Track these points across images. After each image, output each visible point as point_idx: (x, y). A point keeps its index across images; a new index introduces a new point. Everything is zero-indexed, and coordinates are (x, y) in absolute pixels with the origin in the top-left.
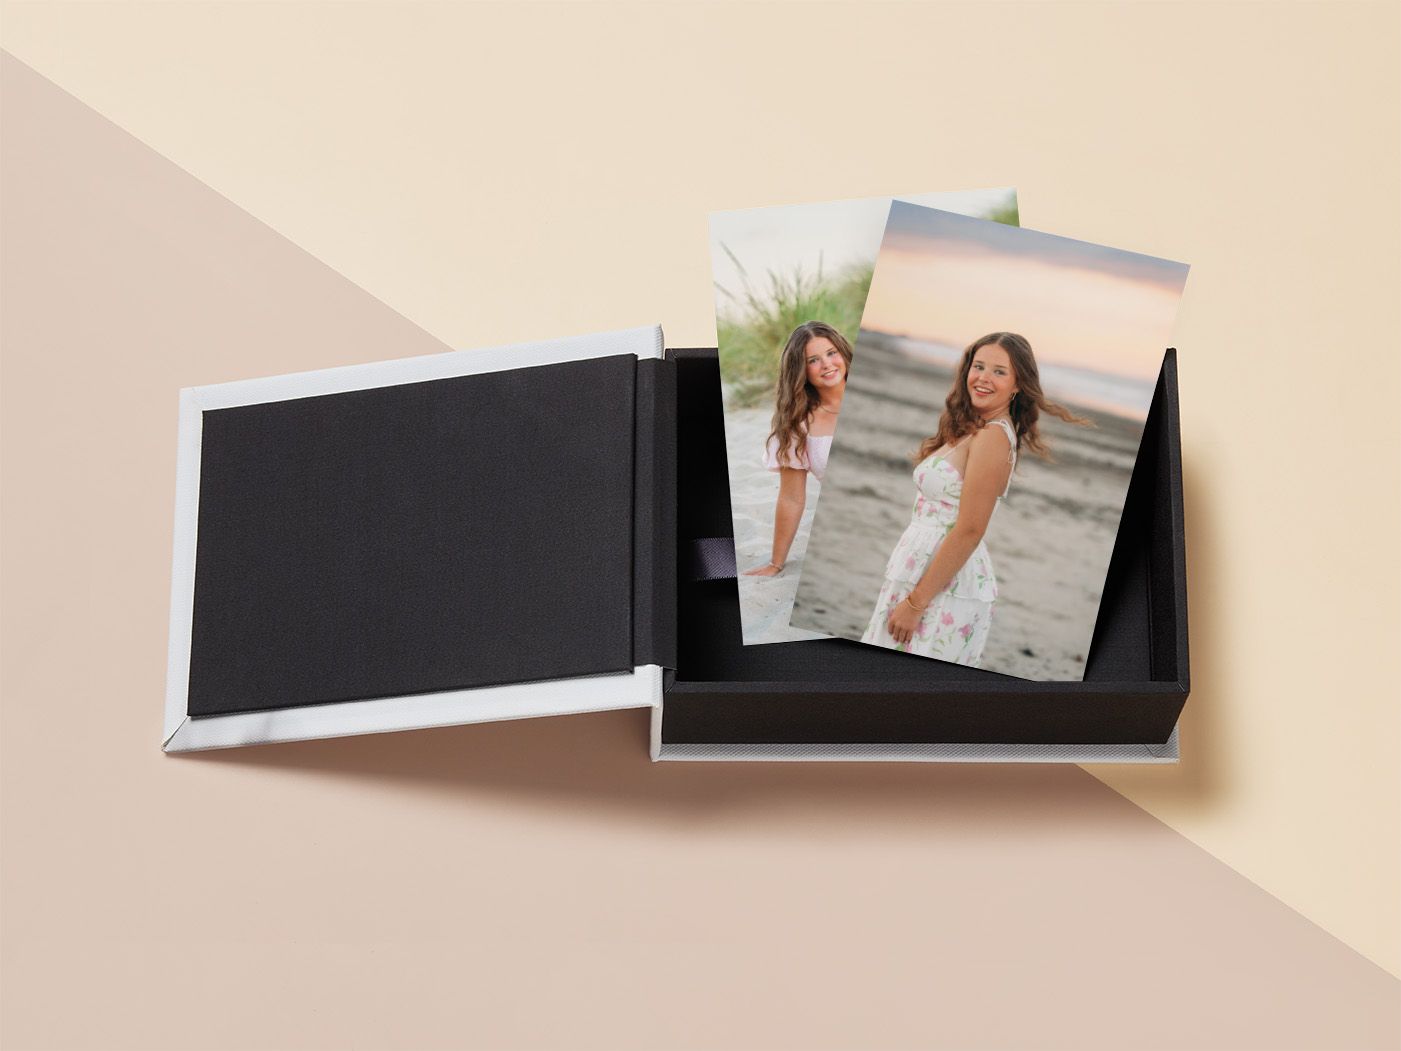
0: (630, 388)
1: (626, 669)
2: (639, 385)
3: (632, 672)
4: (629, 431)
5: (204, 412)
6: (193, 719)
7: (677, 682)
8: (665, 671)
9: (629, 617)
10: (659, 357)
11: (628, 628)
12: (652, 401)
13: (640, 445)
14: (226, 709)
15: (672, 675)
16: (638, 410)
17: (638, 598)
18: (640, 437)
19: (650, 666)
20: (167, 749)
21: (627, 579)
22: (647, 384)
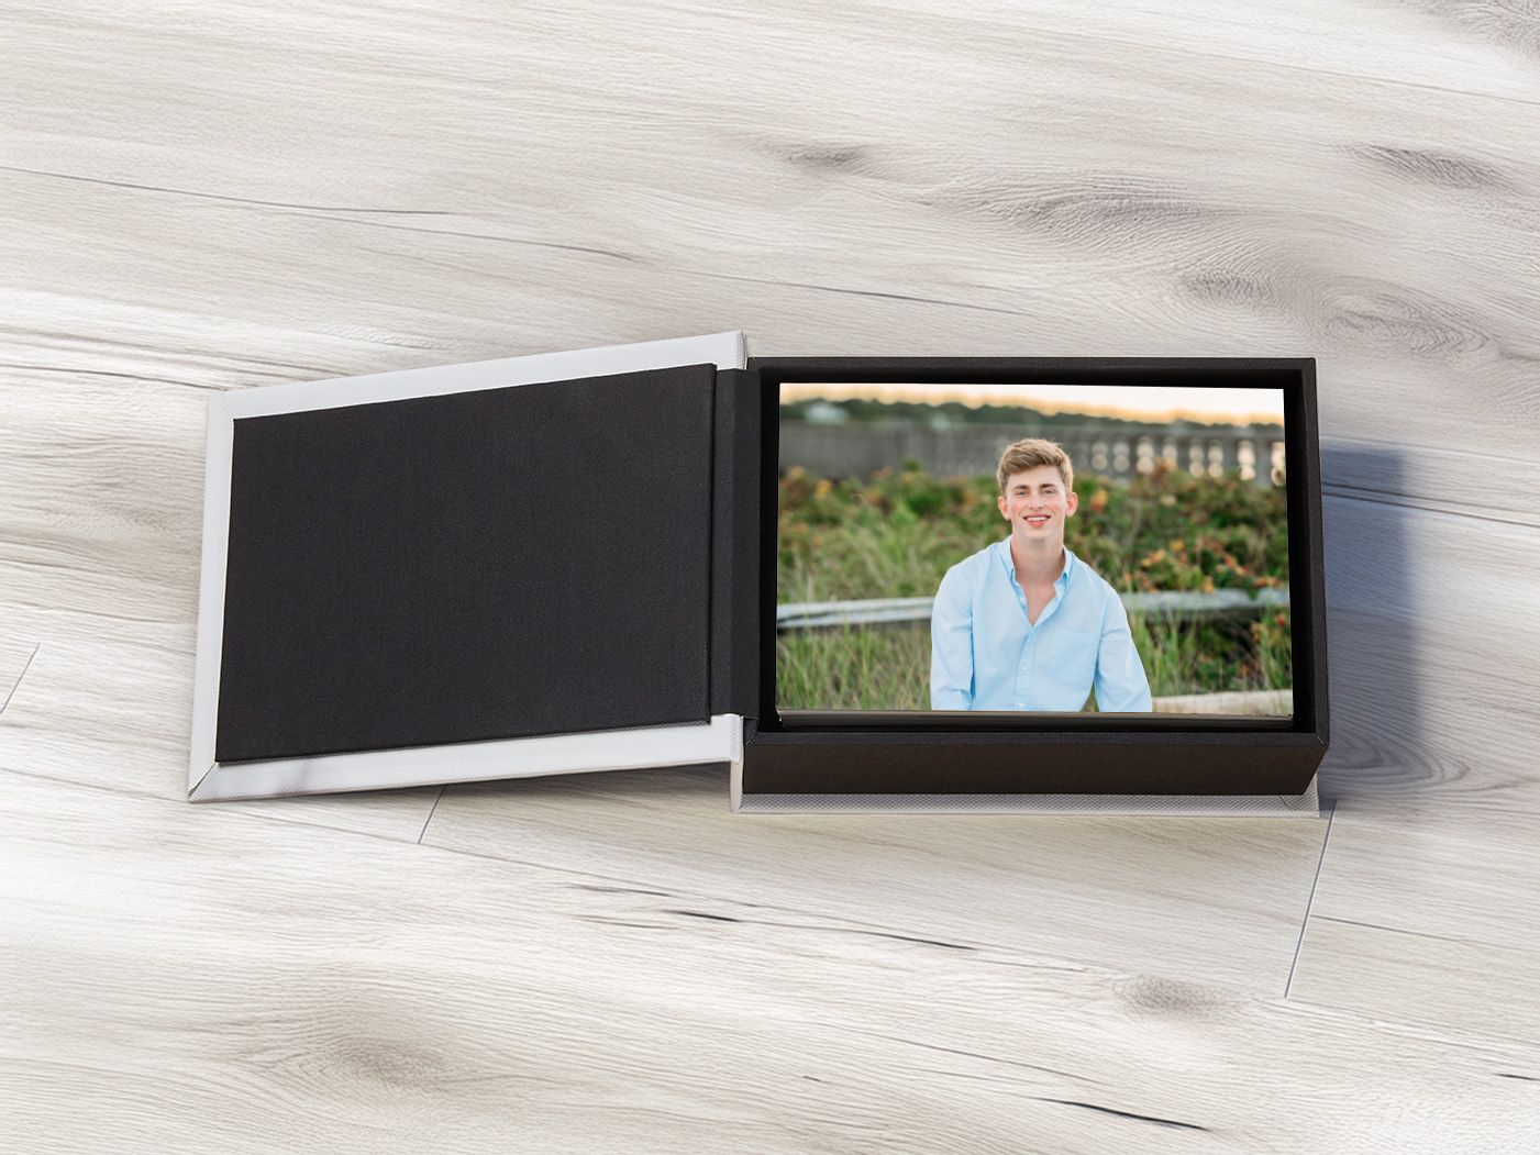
0: (708, 404)
1: (703, 719)
2: (718, 398)
3: (709, 722)
4: (707, 452)
5: (235, 420)
6: (221, 766)
7: (759, 734)
8: (745, 720)
9: (705, 660)
10: (740, 367)
11: (705, 672)
12: (733, 416)
13: (719, 465)
14: (258, 755)
15: (753, 725)
16: (717, 427)
17: (716, 638)
18: (719, 458)
19: (728, 716)
20: (192, 799)
21: (704, 618)
22: (726, 396)
